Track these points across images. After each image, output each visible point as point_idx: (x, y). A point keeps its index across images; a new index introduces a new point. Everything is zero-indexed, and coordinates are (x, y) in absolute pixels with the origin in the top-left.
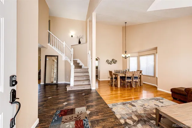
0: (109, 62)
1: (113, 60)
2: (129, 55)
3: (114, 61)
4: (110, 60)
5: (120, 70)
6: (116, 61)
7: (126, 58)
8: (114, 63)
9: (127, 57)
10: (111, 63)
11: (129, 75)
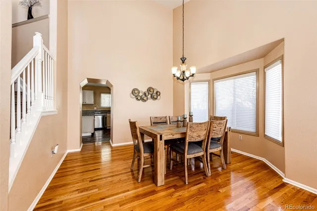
0: (141, 94)
1: (149, 89)
2: (193, 70)
3: (153, 94)
4: (143, 89)
5: (166, 117)
6: (157, 93)
7: (183, 80)
8: (152, 97)
9: (188, 78)
10: (145, 98)
11: (195, 135)
